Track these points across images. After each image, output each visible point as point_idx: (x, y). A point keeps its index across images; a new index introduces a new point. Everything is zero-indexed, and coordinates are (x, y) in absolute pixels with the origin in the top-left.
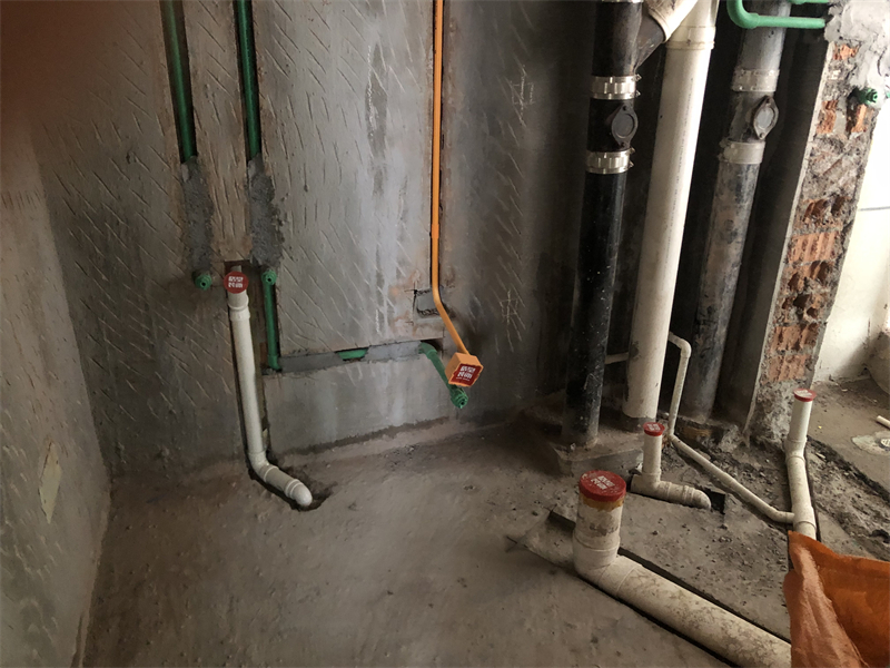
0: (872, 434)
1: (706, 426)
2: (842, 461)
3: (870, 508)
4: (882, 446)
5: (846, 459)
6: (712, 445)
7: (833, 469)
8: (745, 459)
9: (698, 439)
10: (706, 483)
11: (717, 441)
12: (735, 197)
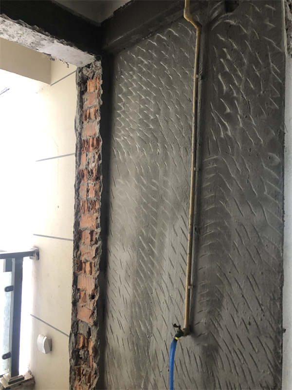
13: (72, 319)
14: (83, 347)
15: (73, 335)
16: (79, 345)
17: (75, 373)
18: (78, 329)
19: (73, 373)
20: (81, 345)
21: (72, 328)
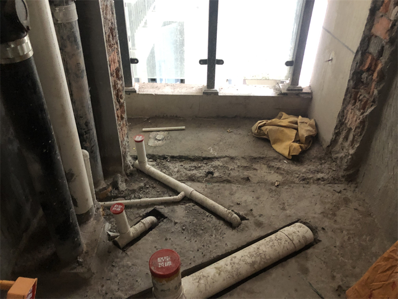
0: (150, 138)
1: (108, 186)
2: (160, 156)
3: (191, 166)
4: (159, 140)
5: (161, 155)
6: (116, 192)
7: (162, 162)
8: (135, 186)
9: (109, 194)
10: (143, 212)
11: (117, 188)
12: (76, 47)
13: (364, 32)
14: (369, 69)
15: (360, 53)
16: (364, 66)
17: (351, 96)
18: (368, 46)
19: (349, 95)
20: (366, 67)
21: (361, 44)
